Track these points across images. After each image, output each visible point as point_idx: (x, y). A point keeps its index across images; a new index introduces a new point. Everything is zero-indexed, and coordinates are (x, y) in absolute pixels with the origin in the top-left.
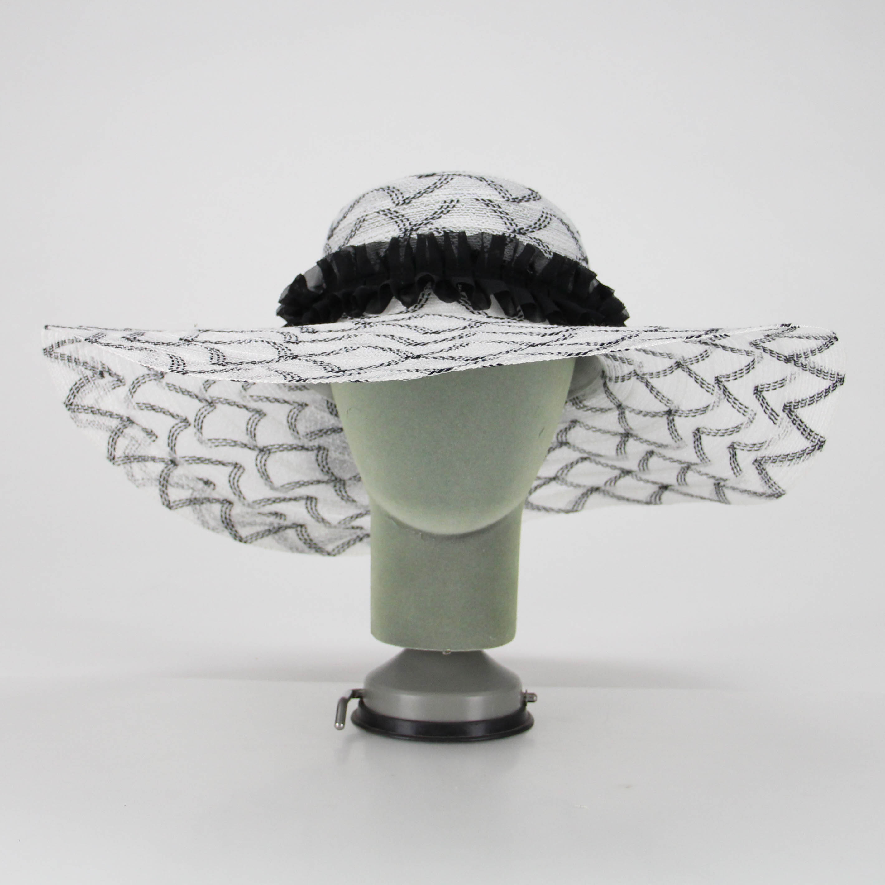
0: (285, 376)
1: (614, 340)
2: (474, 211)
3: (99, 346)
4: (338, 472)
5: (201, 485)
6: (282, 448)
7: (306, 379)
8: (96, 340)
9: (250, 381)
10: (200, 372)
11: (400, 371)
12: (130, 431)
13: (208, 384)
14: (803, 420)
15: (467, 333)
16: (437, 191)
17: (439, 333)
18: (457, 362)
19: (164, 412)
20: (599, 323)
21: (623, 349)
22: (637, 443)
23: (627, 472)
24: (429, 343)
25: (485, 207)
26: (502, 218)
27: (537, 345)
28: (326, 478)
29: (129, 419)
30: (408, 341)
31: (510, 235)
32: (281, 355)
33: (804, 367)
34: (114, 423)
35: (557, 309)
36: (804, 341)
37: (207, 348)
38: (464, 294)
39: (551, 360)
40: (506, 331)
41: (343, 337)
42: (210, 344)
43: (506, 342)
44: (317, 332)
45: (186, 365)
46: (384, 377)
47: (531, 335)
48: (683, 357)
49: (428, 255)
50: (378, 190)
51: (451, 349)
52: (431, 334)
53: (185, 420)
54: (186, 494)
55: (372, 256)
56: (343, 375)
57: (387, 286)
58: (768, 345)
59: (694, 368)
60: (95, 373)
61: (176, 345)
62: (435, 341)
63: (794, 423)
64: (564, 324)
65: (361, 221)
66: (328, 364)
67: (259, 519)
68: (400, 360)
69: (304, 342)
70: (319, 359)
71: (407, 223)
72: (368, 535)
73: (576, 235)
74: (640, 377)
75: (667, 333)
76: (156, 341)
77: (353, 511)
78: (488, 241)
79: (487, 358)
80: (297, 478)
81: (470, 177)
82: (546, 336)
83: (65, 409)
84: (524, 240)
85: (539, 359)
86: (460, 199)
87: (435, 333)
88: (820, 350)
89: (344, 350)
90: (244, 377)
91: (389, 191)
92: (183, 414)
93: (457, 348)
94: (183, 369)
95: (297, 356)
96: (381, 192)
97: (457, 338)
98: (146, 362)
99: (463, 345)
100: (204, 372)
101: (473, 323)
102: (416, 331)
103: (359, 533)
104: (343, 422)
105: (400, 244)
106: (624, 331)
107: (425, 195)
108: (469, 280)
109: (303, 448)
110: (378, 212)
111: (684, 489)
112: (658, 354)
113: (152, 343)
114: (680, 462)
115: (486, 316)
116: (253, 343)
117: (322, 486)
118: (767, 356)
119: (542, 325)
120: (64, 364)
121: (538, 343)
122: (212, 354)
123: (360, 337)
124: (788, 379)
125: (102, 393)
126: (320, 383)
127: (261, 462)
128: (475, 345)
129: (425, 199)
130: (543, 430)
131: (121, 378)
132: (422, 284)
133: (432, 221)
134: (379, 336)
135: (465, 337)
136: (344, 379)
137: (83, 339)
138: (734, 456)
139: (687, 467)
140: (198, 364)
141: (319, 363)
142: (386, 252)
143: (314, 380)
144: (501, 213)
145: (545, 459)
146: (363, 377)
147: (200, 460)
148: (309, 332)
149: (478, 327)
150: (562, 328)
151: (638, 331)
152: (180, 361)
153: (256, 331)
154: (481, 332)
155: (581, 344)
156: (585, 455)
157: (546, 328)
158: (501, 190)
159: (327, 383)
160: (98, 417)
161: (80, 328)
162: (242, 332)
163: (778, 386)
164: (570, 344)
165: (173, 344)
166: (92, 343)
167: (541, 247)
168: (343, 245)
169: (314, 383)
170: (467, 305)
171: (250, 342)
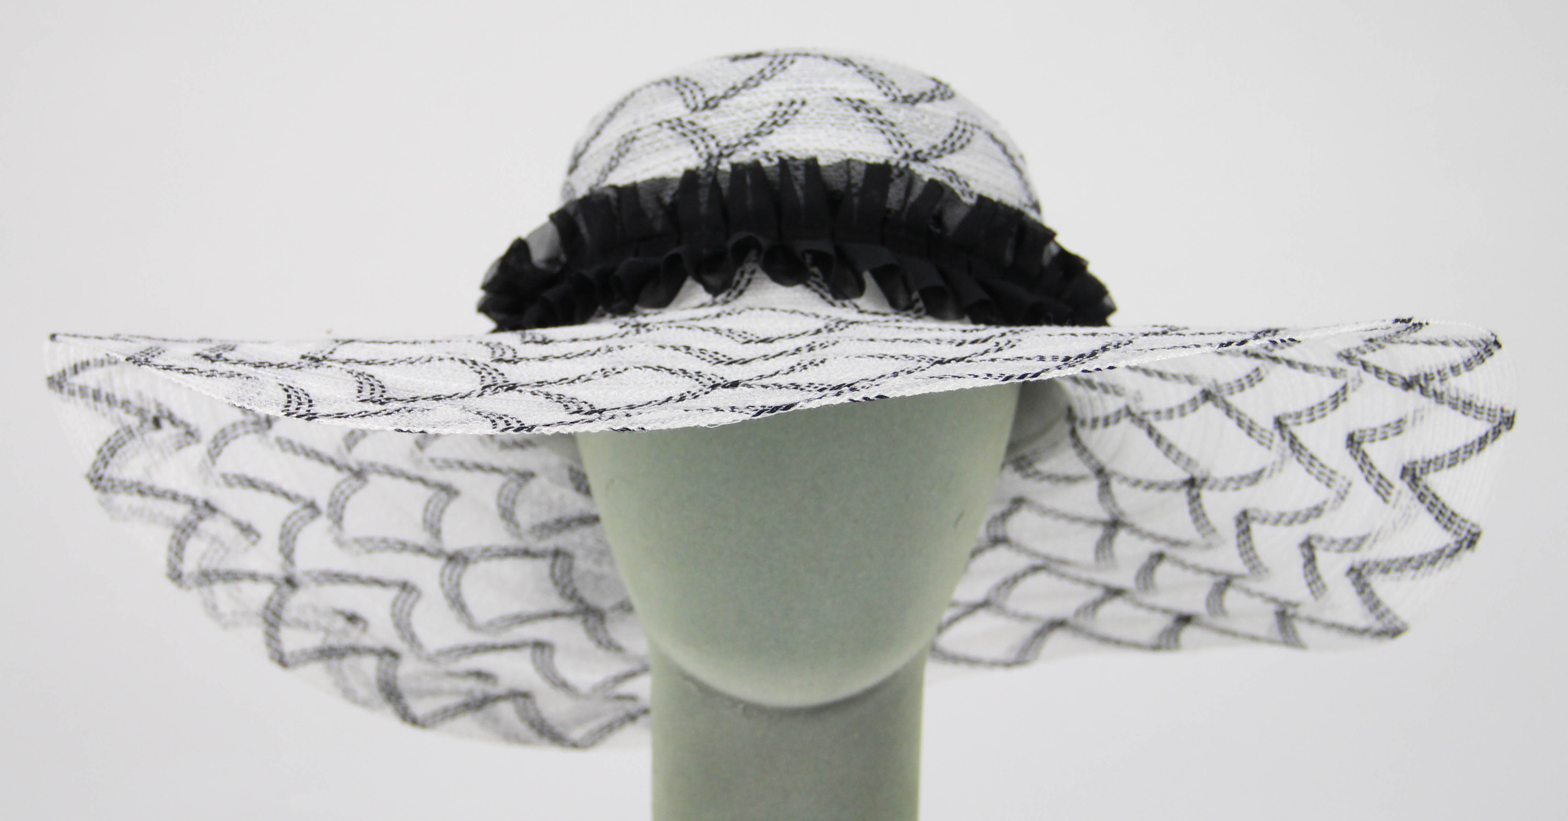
0: (493, 421)
1: (1087, 351)
2: (833, 120)
3: (153, 370)
4: (591, 597)
5: (340, 623)
6: (489, 553)
7: (533, 427)
8: (146, 360)
9: (431, 431)
10: (340, 416)
11: (702, 410)
12: (210, 526)
13: (352, 439)
14: (1439, 494)
15: (823, 341)
16: (765, 86)
17: (772, 342)
18: (804, 392)
19: (273, 490)
20: (1060, 321)
21: (1104, 367)
22: (1134, 538)
23: (1114, 592)
24: (754, 359)
25: (852, 112)
26: (883, 132)
27: (949, 361)
28: (569, 607)
29: (207, 504)
30: (716, 356)
31: (898, 163)
32: (485, 384)
33: (1438, 397)
34: (181, 511)
35: (985, 296)
36: (1439, 349)
37: (351, 372)
38: (815, 270)
39: (973, 388)
40: (893, 337)
41: (599, 350)
42: (358, 364)
43: (893, 357)
44: (551, 341)
45: (314, 403)
46: (673, 422)
47: (938, 344)
48: (1215, 381)
49: (750, 202)
50: (658, 84)
51: (793, 370)
52: (757, 343)
53: (312, 506)
54: (313, 640)
55: (648, 203)
56: (600, 418)
57: (677, 257)
58: (1371, 358)
59: (1236, 400)
60: (144, 420)
61: (294, 367)
62: (765, 356)
63: (1421, 497)
64: (998, 324)
65: (628, 142)
66: (573, 399)
67: (447, 684)
68: (701, 390)
69: (528, 360)
70: (554, 390)
71: (712, 144)
72: (646, 711)
73: (1019, 162)
74: (1139, 419)
75: (1185, 338)
76: (257, 360)
77: (618, 667)
78: (859, 174)
79: (858, 386)
80: (515, 608)
81: (826, 58)
82: (965, 346)
83: (87, 486)
84: (925, 172)
85: (952, 385)
86: (808, 99)
87: (764, 341)
88: (1468, 365)
89: (600, 373)
90: (419, 424)
91: (679, 86)
92: (308, 494)
93: (805, 367)
94: (309, 411)
95: (514, 384)
96: (664, 87)
97: (805, 350)
98: (239, 398)
99: (816, 363)
100: (347, 416)
101: (833, 324)
102: (729, 339)
103: (630, 707)
104: (600, 505)
105: (700, 181)
106: (1106, 335)
107: (743, 91)
108: (825, 246)
109: (527, 553)
110: (660, 124)
111: (1221, 622)
112: (1169, 376)
113: (250, 364)
114: (1213, 573)
115: (856, 310)
116: (435, 362)
117: (561, 624)
118: (1369, 378)
119: (958, 326)
120: (87, 404)
121: (951, 358)
122: (361, 383)
123: (629, 349)
124: (1410, 419)
125: (157, 456)
126: (558, 433)
127: (450, 579)
128: (836, 362)
129: (743, 99)
130: (961, 515)
131: (192, 429)
132: (741, 254)
133: (757, 139)
134: (663, 347)
135: (818, 349)
136: (600, 426)
137: (122, 359)
138: (1310, 561)
139: (1225, 582)
140: (335, 402)
141: (555, 398)
142: (674, 196)
143: (547, 428)
144: (882, 123)
145: (966, 569)
146: (635, 422)
147: (340, 578)
148: (536, 342)
149: (842, 329)
150: (994, 330)
151: (1132, 334)
152: (303, 397)
153: (441, 341)
154: (848, 340)
155: (1029, 359)
156: (1038, 562)
157: (964, 331)
158: (882, 81)
159: (570, 434)
160: (150, 502)
161: (116, 337)
162: (414, 343)
163: (1390, 432)
164: (1009, 359)
165: (290, 366)
166: (139, 365)
167: (954, 185)
168: (597, 185)
169: (547, 433)
170: (821, 291)
171: (429, 361)
